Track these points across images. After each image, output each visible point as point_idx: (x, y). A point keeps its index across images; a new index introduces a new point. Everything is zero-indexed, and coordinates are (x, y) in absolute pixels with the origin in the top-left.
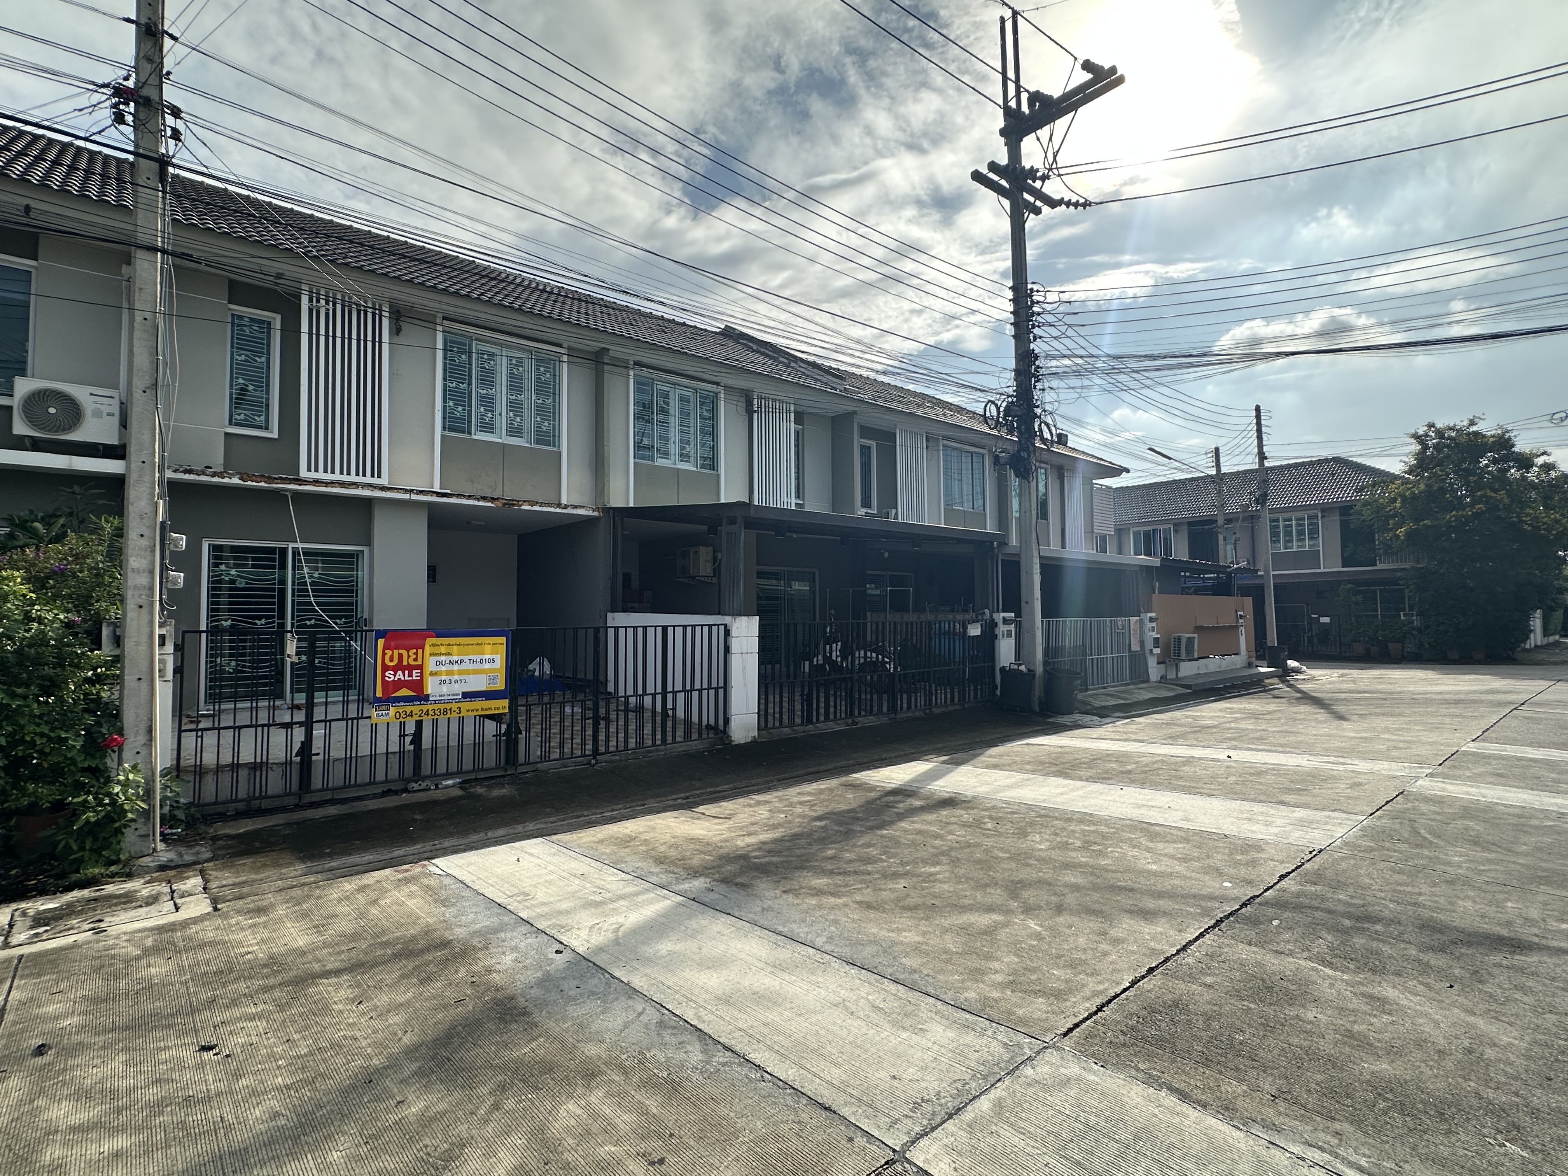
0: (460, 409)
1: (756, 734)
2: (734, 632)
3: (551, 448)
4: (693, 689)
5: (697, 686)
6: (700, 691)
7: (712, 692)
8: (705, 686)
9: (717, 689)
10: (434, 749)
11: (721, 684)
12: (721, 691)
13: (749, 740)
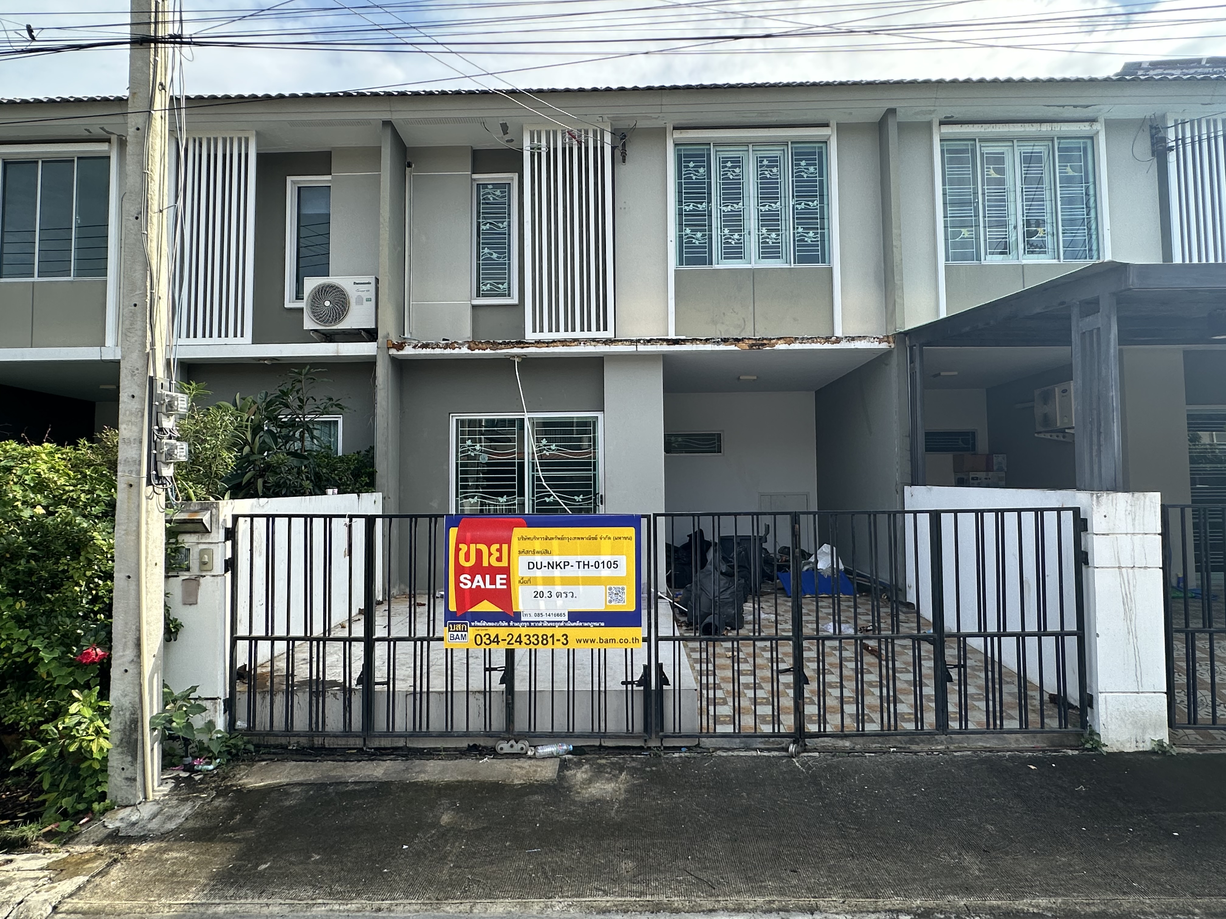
0: (699, 235)
1: (1163, 735)
2: (1097, 523)
3: (820, 265)
4: (1002, 633)
5: (1014, 626)
6: (1021, 636)
7: (1049, 643)
8: (1032, 626)
9: (1060, 636)
10: (533, 694)
11: (1071, 625)
12: (1071, 643)
13: (1147, 746)
